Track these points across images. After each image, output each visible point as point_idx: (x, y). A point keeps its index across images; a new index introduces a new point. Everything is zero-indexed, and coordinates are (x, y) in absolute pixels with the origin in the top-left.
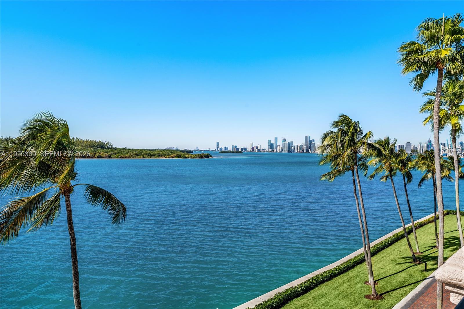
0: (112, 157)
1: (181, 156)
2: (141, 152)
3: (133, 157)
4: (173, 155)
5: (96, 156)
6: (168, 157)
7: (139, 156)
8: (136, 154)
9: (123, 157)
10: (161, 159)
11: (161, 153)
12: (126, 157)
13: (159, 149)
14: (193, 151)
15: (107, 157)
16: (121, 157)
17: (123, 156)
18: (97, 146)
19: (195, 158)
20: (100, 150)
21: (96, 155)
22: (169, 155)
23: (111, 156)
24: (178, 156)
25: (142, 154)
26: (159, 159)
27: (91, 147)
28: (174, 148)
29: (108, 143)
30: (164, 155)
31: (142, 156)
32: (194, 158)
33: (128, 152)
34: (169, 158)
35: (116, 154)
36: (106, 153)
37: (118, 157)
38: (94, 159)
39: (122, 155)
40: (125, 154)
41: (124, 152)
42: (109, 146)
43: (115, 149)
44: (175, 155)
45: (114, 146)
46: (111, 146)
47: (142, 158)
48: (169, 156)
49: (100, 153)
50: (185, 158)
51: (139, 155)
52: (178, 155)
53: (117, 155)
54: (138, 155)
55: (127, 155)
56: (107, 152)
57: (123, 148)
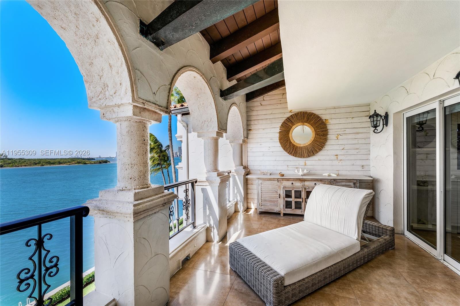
0: (4, 167)
1: (81, 163)
2: (40, 160)
3: (31, 165)
4: (73, 163)
6: (68, 164)
7: (37, 165)
8: (34, 163)
9: (18, 166)
10: (61, 165)
12: (21, 166)
13: (63, 158)
16: (16, 166)
19: (95, 163)
22: (69, 162)
23: (2, 166)
24: (79, 163)
25: (41, 163)
26: (59, 165)
30: (65, 163)
31: (41, 164)
32: (93, 164)
33: (25, 161)
34: (69, 164)
37: (12, 166)
39: (18, 164)
40: (21, 163)
41: (20, 161)
43: (10, 160)
44: (76, 162)
46: (5, 157)
47: (41, 166)
48: (70, 163)
50: (85, 164)
51: (37, 164)
53: (12, 164)
54: (36, 164)
55: (23, 164)
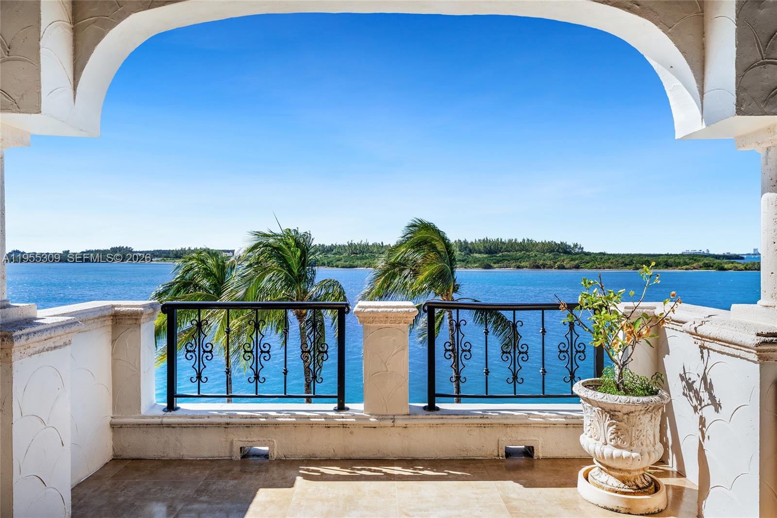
0: (581, 268)
1: (712, 267)
2: (631, 258)
3: (617, 267)
4: (695, 265)
5: (556, 267)
6: (684, 267)
7: (628, 267)
8: (623, 262)
9: (600, 268)
10: (670, 270)
11: (671, 260)
12: (604, 268)
13: (669, 253)
14: (745, 257)
15: (573, 268)
16: (596, 268)
17: (599, 266)
18: (558, 251)
19: (746, 269)
20: (564, 257)
21: (556, 264)
22: (686, 263)
23: (579, 266)
24: (707, 266)
25: (634, 263)
26: (666, 271)
27: (550, 252)
28: (701, 250)
29: (576, 246)
30: (677, 265)
31: (634, 266)
32: (742, 270)
33: (609, 259)
34: (687, 269)
35: (588, 263)
36: (572, 262)
37: (591, 268)
38: (553, 270)
39: (599, 264)
40: (604, 262)
41: (601, 259)
42: (577, 250)
43: (588, 255)
44: (701, 264)
45: (586, 250)
46: (580, 250)
47: (634, 270)
48: (687, 267)
49: (563, 261)
50: (722, 269)
51: (628, 265)
52: (707, 264)
53: (590, 264)
54: (626, 265)
55: (607, 265)
56: (572, 260)
57: (601, 253)
